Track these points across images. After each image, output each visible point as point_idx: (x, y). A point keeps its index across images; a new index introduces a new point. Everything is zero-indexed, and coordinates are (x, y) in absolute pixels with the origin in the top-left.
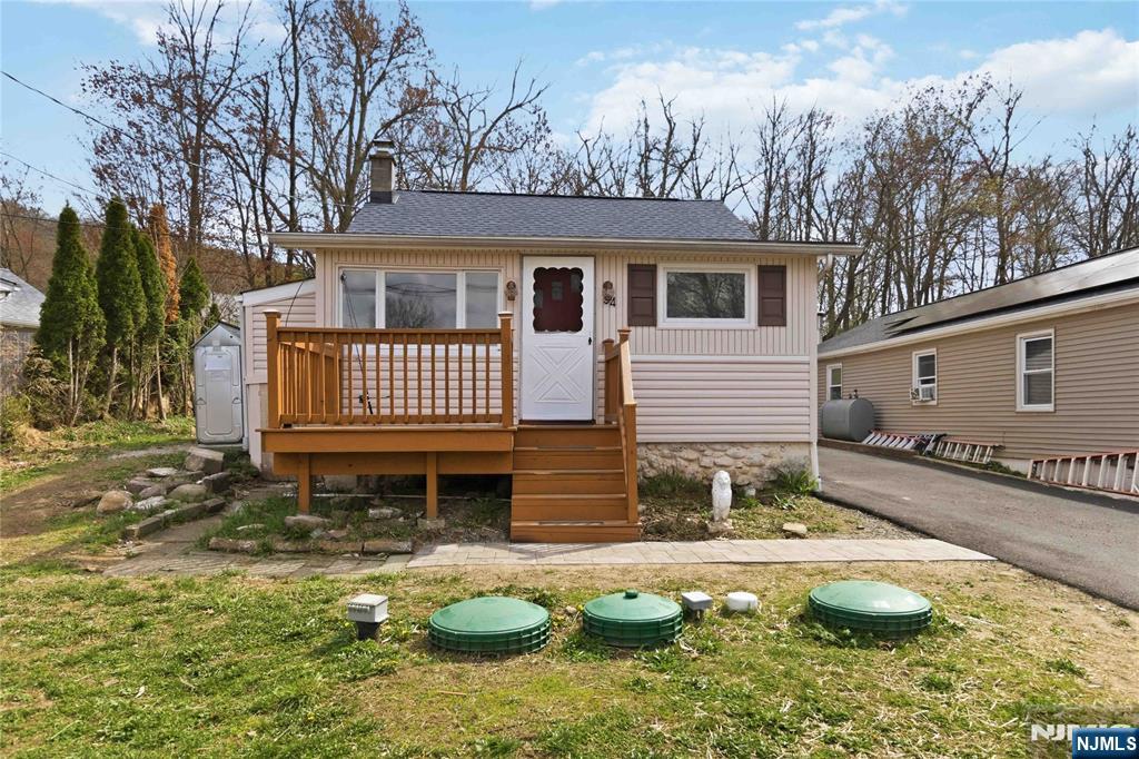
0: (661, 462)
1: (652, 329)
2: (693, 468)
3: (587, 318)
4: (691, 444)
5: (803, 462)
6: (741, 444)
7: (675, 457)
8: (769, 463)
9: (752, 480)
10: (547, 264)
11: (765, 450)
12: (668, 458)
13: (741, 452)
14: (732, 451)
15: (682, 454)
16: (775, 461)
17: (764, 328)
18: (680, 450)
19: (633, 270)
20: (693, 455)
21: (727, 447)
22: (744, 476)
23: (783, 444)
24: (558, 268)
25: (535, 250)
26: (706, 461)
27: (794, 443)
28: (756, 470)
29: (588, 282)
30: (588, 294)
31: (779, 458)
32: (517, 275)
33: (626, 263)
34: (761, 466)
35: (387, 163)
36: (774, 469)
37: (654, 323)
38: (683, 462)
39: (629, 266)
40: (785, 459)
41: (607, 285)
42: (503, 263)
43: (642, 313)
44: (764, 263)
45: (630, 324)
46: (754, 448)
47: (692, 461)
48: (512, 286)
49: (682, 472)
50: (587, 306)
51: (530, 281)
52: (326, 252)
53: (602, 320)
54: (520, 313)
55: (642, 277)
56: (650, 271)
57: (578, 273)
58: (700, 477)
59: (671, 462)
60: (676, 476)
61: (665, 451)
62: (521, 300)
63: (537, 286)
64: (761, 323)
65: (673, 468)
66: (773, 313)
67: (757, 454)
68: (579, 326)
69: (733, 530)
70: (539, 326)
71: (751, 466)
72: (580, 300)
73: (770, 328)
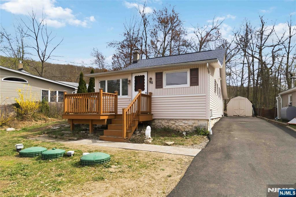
0: (165, 124)
1: (162, 89)
2: (173, 126)
3: (146, 87)
4: (173, 119)
5: (205, 125)
6: (186, 119)
7: (168, 123)
8: (194, 125)
9: (190, 130)
10: (137, 75)
11: (193, 122)
12: (167, 123)
13: (186, 122)
14: (184, 121)
15: (170, 122)
16: (196, 125)
17: (192, 87)
18: (170, 121)
19: (157, 74)
20: (173, 122)
21: (182, 120)
22: (187, 129)
23: (199, 120)
24: (139, 75)
25: (134, 72)
26: (177, 124)
27: (202, 120)
28: (190, 127)
29: (146, 78)
30: (146, 81)
31: (198, 124)
32: (131, 78)
33: (155, 72)
34: (192, 126)
35: (136, 54)
36: (196, 127)
37: (162, 88)
38: (170, 124)
39: (156, 73)
40: (199, 124)
41: (151, 79)
42: (128, 76)
43: (159, 85)
44: (192, 68)
45: (156, 88)
46: (190, 121)
47: (173, 124)
48: (130, 81)
49: (171, 127)
50: (146, 84)
51: (134, 79)
52: (96, 77)
53: (149, 87)
54: (132, 87)
55: (159, 76)
56: (161, 74)
57: (144, 76)
58: (175, 129)
59: (167, 124)
60: (168, 128)
61: (166, 121)
62: (132, 84)
63: (135, 81)
64: (191, 85)
65: (168, 126)
66: (195, 82)
67: (190, 123)
68: (143, 89)
69: (150, 142)
70: (136, 90)
71: (189, 126)
72: (144, 83)
73: (194, 86)
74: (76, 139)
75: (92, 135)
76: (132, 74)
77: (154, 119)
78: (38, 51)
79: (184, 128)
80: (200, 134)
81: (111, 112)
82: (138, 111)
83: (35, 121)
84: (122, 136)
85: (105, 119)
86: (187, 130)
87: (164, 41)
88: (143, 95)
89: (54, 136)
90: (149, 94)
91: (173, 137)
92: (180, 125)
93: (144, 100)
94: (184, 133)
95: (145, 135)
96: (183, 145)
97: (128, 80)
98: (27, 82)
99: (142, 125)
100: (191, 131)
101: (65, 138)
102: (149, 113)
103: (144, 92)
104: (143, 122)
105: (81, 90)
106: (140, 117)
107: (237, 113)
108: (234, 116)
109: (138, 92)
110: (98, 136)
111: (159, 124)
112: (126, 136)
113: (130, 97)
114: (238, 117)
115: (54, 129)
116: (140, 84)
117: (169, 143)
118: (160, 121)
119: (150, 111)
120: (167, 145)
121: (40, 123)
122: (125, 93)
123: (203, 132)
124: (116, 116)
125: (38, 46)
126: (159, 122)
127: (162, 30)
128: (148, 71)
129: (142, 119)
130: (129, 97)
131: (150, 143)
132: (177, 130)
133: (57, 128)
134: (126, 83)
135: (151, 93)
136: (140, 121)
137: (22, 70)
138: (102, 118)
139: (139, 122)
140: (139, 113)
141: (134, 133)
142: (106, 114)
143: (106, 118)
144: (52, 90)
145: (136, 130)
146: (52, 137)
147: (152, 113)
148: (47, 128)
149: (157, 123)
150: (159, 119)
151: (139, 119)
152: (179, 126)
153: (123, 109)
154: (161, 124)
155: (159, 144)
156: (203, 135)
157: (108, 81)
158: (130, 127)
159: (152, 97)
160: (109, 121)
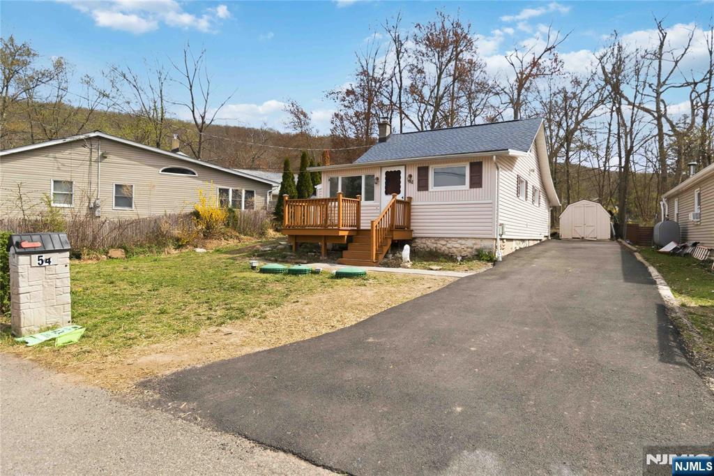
0: (431, 245)
1: (427, 192)
3: (402, 189)
4: (443, 238)
5: (491, 247)
6: (463, 238)
7: (437, 243)
8: (475, 247)
9: (467, 254)
10: (390, 169)
11: (474, 242)
12: (435, 243)
13: (463, 242)
14: (460, 241)
15: (439, 242)
16: (478, 247)
17: (472, 189)
18: (438, 240)
20: (444, 243)
21: (457, 240)
22: (464, 252)
23: (482, 239)
24: (393, 171)
25: (385, 165)
26: (449, 245)
28: (469, 250)
29: (402, 175)
30: (402, 180)
31: (480, 245)
32: (379, 175)
33: (417, 166)
34: (472, 248)
35: (385, 126)
36: (477, 250)
37: (427, 190)
38: (440, 245)
39: (418, 168)
40: (482, 245)
41: (410, 176)
42: (375, 170)
43: (423, 186)
44: (473, 161)
45: (418, 190)
46: (469, 240)
47: (444, 245)
48: (377, 179)
49: (440, 249)
50: (402, 185)
51: (384, 176)
52: (324, 172)
53: (408, 189)
54: (380, 188)
55: (423, 172)
56: (426, 169)
57: (399, 172)
58: (447, 252)
59: (435, 245)
60: (436, 251)
61: (433, 241)
62: (381, 185)
63: (386, 178)
64: (471, 187)
65: (436, 247)
66: (476, 182)
67: (470, 243)
68: (399, 192)
69: (409, 266)
70: (387, 193)
71: (467, 248)
72: (400, 182)
73: (475, 189)
74: (305, 262)
75: (326, 258)
76: (381, 167)
77: (415, 238)
78: (193, 112)
79: (460, 252)
80: (483, 260)
81: (352, 226)
82: (392, 225)
83: (225, 239)
84: (370, 259)
85: (344, 236)
86: (464, 254)
87: (438, 84)
88: (398, 202)
89: (273, 258)
90: (407, 199)
91: (441, 262)
92: (454, 247)
93: (400, 208)
94: (459, 259)
95: (402, 259)
96: (453, 270)
97: (375, 177)
98: (197, 175)
99: (397, 246)
100: (469, 256)
101: (289, 260)
102: (406, 228)
103: (399, 197)
104: (398, 240)
105: (286, 188)
106: (394, 233)
107: (580, 233)
108: (573, 238)
109: (391, 197)
110: (333, 259)
111: (422, 246)
112: (376, 259)
113: (379, 204)
114: (583, 240)
115: (265, 251)
116: (393, 184)
117: (434, 267)
118: (424, 241)
119: (409, 226)
120: (432, 269)
121: (232, 243)
122: (370, 197)
123: (487, 256)
124: (359, 231)
125: (193, 103)
126: (422, 243)
127: (434, 61)
128: (405, 165)
129: (398, 236)
130: (376, 204)
131: (408, 268)
132: (450, 254)
133: (268, 249)
134: (371, 181)
135: (410, 198)
136: (394, 239)
137: (178, 151)
138: (341, 233)
139: (393, 241)
140: (393, 228)
141: (385, 257)
142: (346, 228)
143: (346, 233)
144: (234, 188)
145: (387, 253)
146: (270, 260)
147: (412, 228)
148: (255, 249)
149: (420, 244)
150: (422, 238)
151: (392, 235)
152: (453, 249)
153: (372, 222)
154: (425, 246)
155: (421, 269)
156: (488, 261)
157: (342, 178)
158: (381, 247)
159: (412, 204)
160: (350, 238)
